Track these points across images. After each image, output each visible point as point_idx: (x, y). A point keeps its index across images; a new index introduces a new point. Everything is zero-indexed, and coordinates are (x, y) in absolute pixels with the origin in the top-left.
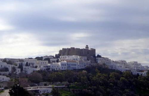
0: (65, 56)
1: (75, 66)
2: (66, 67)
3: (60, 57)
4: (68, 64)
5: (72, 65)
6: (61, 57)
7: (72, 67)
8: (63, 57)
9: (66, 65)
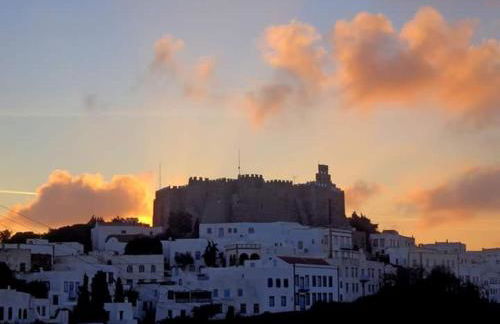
1: (327, 290)
2: (290, 292)
4: (296, 276)
5: (314, 285)
6: (209, 231)
7: (314, 294)
9: (291, 283)
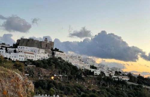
0: (23, 47)
2: (24, 58)
3: (18, 47)
8: (21, 47)
